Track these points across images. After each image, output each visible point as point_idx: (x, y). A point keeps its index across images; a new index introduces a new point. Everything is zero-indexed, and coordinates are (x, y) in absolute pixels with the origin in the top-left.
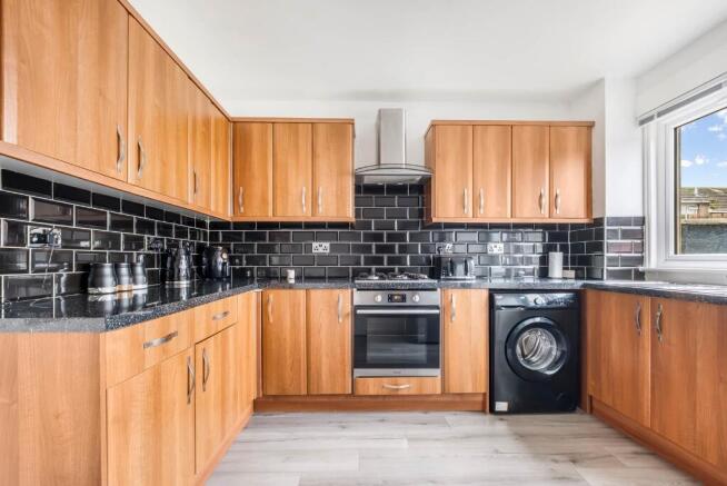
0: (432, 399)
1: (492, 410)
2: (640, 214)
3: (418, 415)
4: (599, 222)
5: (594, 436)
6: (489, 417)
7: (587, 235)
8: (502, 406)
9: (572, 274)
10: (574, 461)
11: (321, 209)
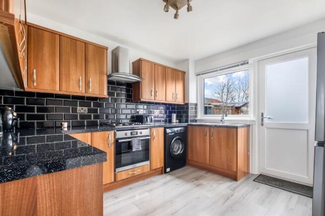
0: (145, 174)
1: (165, 172)
2: (195, 103)
3: (141, 182)
4: (187, 104)
5: (192, 172)
6: (164, 175)
7: (183, 108)
8: (168, 170)
9: (178, 121)
10: (197, 180)
11: (90, 90)
